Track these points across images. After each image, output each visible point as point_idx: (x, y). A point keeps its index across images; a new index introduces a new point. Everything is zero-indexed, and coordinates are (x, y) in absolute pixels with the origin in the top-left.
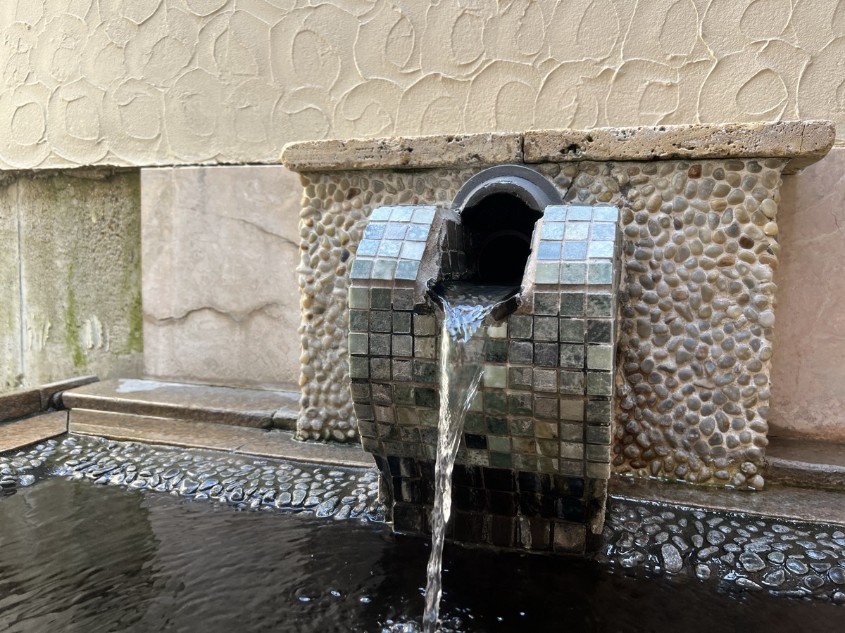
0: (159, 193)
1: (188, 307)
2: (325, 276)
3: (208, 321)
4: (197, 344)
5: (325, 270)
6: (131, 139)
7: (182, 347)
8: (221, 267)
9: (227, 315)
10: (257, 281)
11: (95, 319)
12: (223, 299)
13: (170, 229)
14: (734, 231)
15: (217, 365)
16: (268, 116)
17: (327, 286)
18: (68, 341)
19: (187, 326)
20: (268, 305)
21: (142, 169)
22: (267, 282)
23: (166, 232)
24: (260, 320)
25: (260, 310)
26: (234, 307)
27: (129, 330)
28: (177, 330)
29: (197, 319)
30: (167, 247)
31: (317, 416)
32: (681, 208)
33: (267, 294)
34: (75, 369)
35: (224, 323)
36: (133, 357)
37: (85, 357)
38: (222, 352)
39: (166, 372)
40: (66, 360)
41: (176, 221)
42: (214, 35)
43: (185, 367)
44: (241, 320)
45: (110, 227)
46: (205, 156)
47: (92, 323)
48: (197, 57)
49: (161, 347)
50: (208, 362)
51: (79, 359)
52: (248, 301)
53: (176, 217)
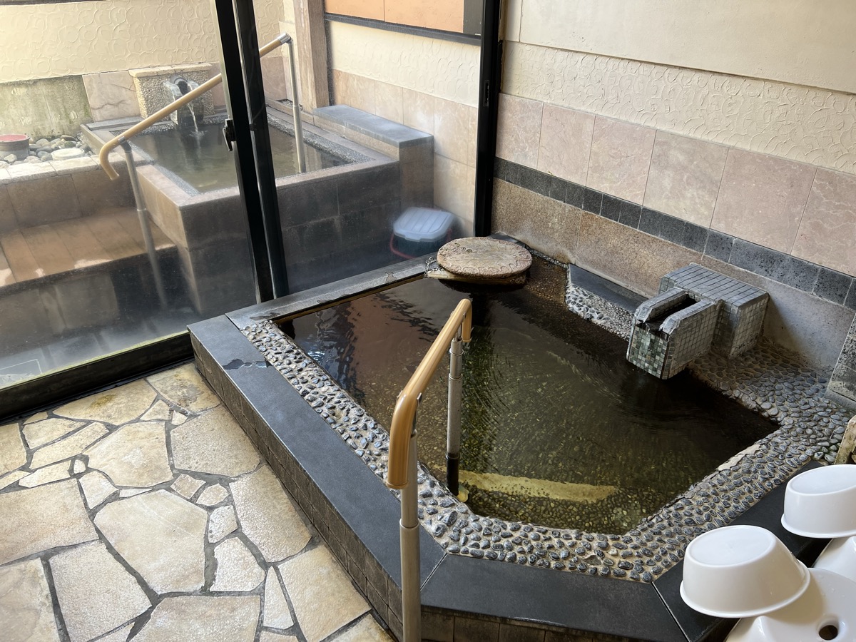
0: (89, 81)
1: (103, 105)
2: (147, 95)
3: (109, 106)
6: (76, 69)
8: (109, 95)
10: (118, 96)
11: (74, 112)
13: (94, 89)
15: (113, 115)
16: (111, 62)
18: (66, 118)
19: (103, 109)
20: (122, 101)
22: (120, 96)
24: (121, 104)
26: (114, 102)
27: (84, 112)
28: (101, 110)
29: (106, 107)
30: (94, 92)
33: (121, 99)
34: (70, 125)
35: (113, 106)
36: (86, 118)
38: (113, 113)
39: (101, 120)
40: (67, 123)
42: (94, 45)
43: (105, 117)
44: (117, 105)
46: (97, 71)
48: (90, 49)
49: (98, 115)
50: (111, 116)
51: (71, 122)
52: (117, 101)
53: (95, 85)
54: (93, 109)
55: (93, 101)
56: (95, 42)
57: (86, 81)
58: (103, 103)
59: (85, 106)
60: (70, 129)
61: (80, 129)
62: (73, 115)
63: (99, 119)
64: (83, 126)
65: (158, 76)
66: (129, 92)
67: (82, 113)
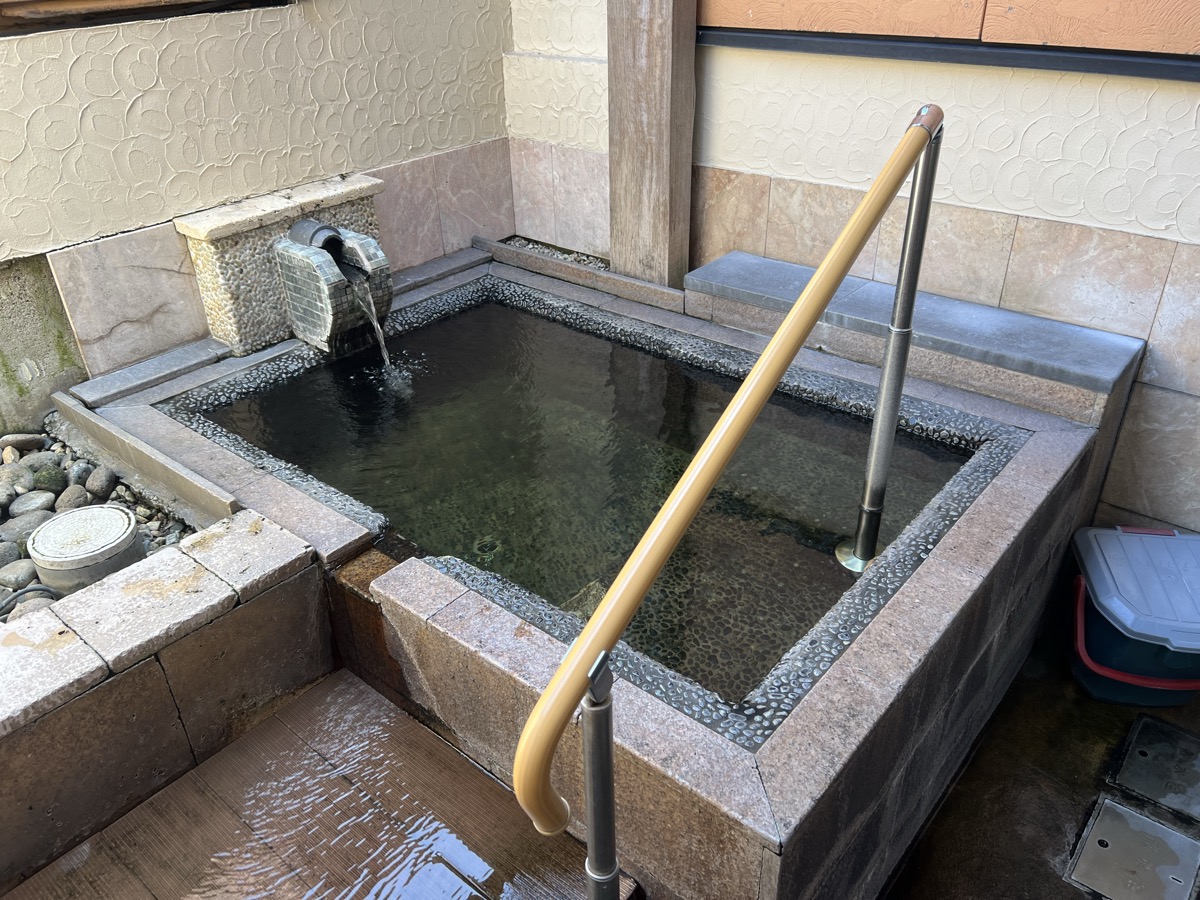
0: (68, 266)
1: (111, 326)
2: (236, 283)
3: (127, 328)
4: (123, 344)
5: (235, 280)
6: (28, 237)
7: (113, 350)
8: (125, 296)
9: (137, 321)
10: (150, 297)
11: (28, 360)
12: (132, 313)
13: (83, 285)
14: (367, 222)
15: (139, 350)
16: (125, 203)
17: (238, 287)
18: (8, 383)
19: (112, 337)
20: (160, 307)
21: (48, 255)
22: (156, 295)
23: (80, 288)
24: (158, 316)
25: (157, 311)
26: (140, 315)
27: (58, 357)
28: (107, 341)
29: (118, 330)
30: (84, 297)
31: (248, 343)
32: (351, 218)
33: (157, 302)
34: (21, 399)
35: (137, 326)
36: (67, 371)
37: (27, 388)
38: (140, 342)
39: (107, 368)
40: (12, 396)
41: (86, 279)
42: (74, 161)
43: (118, 360)
44: (146, 320)
45: (19, 297)
46: (91, 234)
47: (26, 364)
48: (64, 175)
49: (98, 356)
50: (133, 351)
51: (22, 391)
52: (148, 309)
53: (85, 277)
54: (85, 342)
55: (81, 323)
56: (78, 151)
57: (58, 269)
58: (112, 320)
59: (61, 336)
60: (20, 411)
61: (50, 405)
62: (26, 371)
63: (103, 367)
64: (59, 397)
65: (262, 228)
66: (177, 280)
67: (52, 359)
